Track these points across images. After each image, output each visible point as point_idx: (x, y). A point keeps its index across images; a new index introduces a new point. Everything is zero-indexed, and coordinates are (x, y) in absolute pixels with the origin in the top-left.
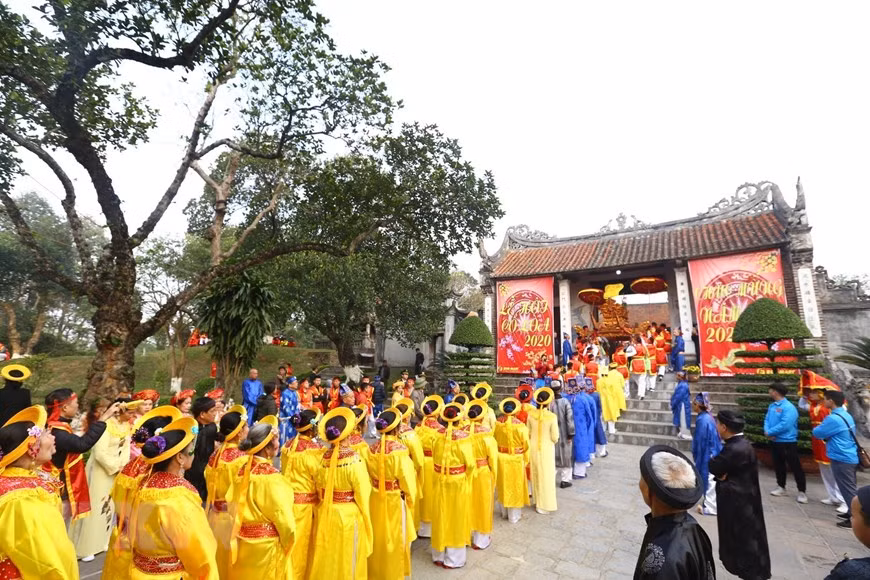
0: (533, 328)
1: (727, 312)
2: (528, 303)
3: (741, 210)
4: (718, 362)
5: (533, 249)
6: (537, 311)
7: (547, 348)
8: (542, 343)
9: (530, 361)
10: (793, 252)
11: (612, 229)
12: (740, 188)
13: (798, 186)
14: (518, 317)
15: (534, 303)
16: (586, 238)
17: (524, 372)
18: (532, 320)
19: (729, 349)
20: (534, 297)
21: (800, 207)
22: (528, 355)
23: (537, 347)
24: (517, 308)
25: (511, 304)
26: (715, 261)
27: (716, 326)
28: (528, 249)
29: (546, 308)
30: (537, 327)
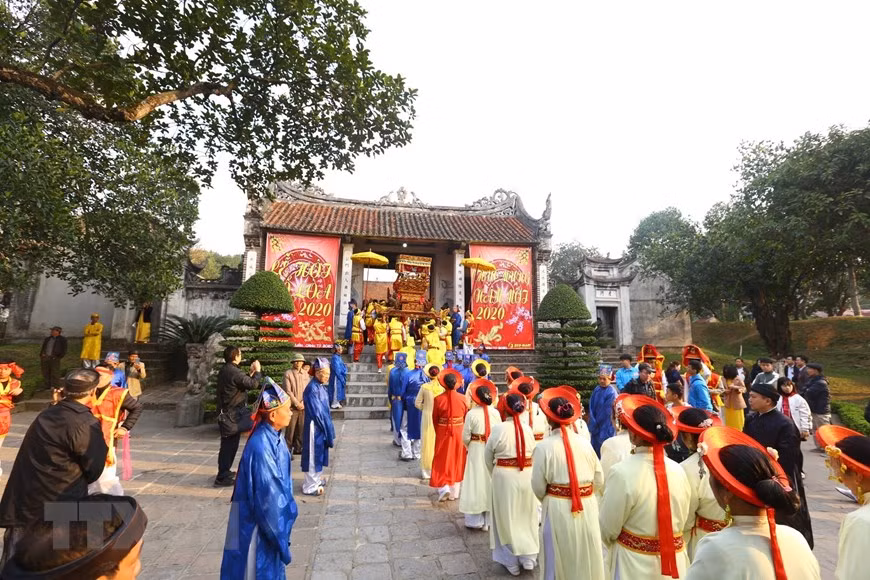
0: (311, 294)
1: (493, 294)
2: (307, 265)
3: (496, 210)
4: (483, 337)
5: (305, 203)
6: (318, 275)
7: (326, 318)
8: (321, 312)
9: (304, 332)
10: (540, 252)
11: (392, 201)
12: (497, 192)
13: (548, 201)
14: (293, 280)
15: (315, 265)
16: (366, 204)
17: (296, 346)
18: (310, 285)
19: (491, 327)
20: (315, 259)
21: (546, 216)
22: (302, 325)
23: (313, 316)
24: (292, 268)
25: (284, 263)
26: (489, 248)
27: (485, 305)
28: (300, 202)
29: (328, 273)
30: (316, 294)
